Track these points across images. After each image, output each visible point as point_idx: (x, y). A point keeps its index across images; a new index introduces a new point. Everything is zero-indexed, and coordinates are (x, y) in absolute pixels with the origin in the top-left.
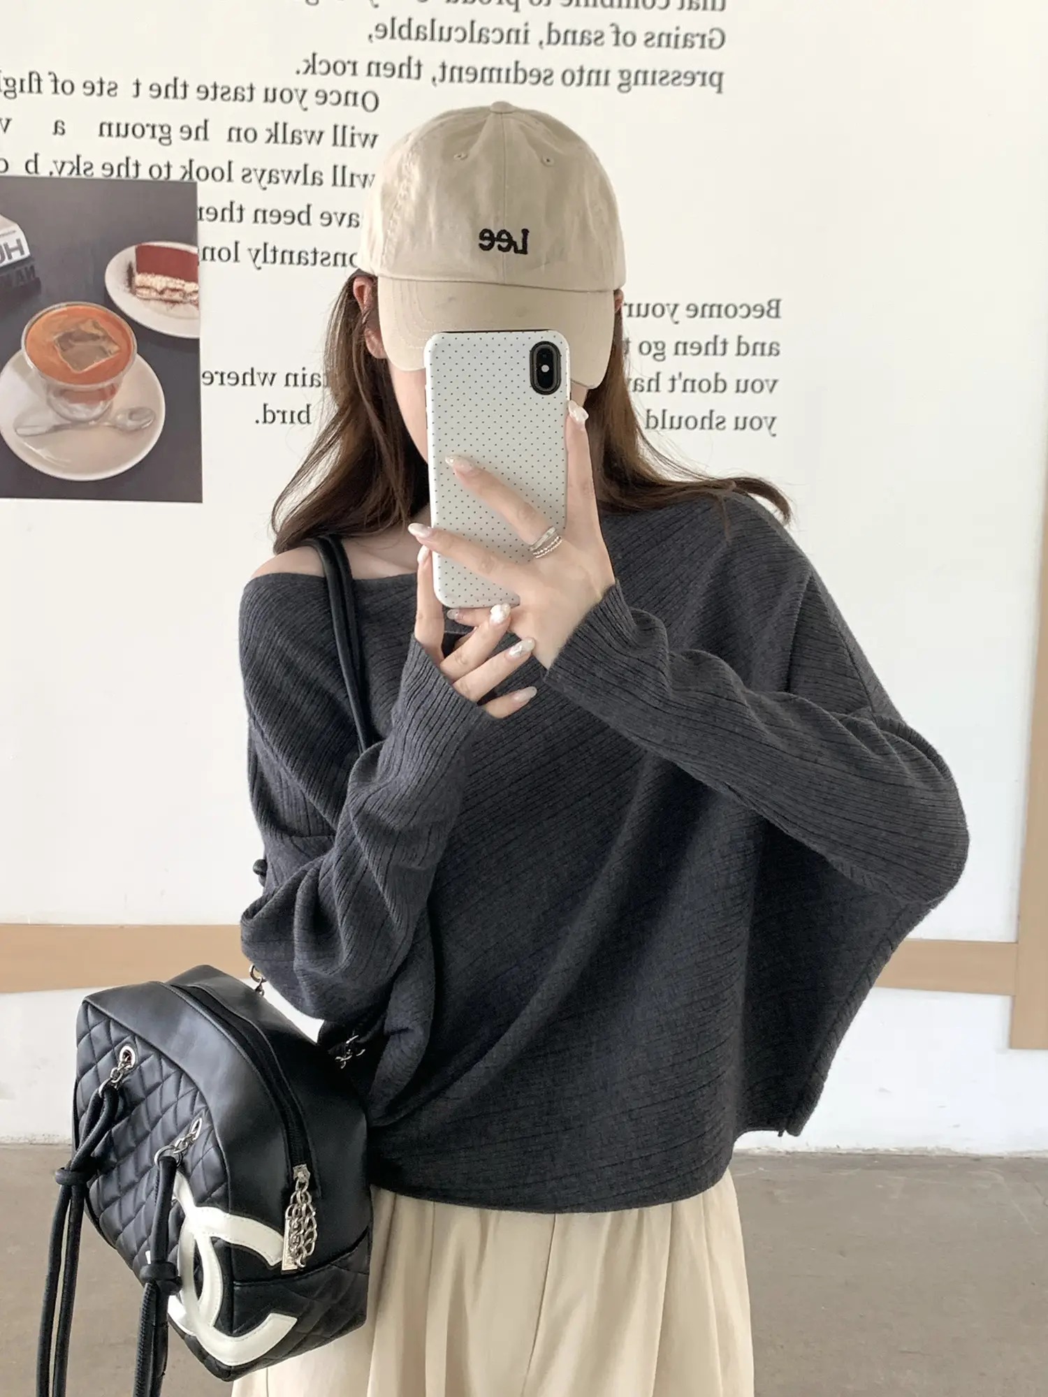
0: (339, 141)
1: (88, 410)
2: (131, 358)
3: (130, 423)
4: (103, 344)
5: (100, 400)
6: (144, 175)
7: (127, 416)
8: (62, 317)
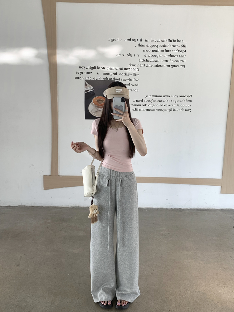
0: (134, 75)
1: (101, 109)
4: (103, 101)
6: (109, 80)
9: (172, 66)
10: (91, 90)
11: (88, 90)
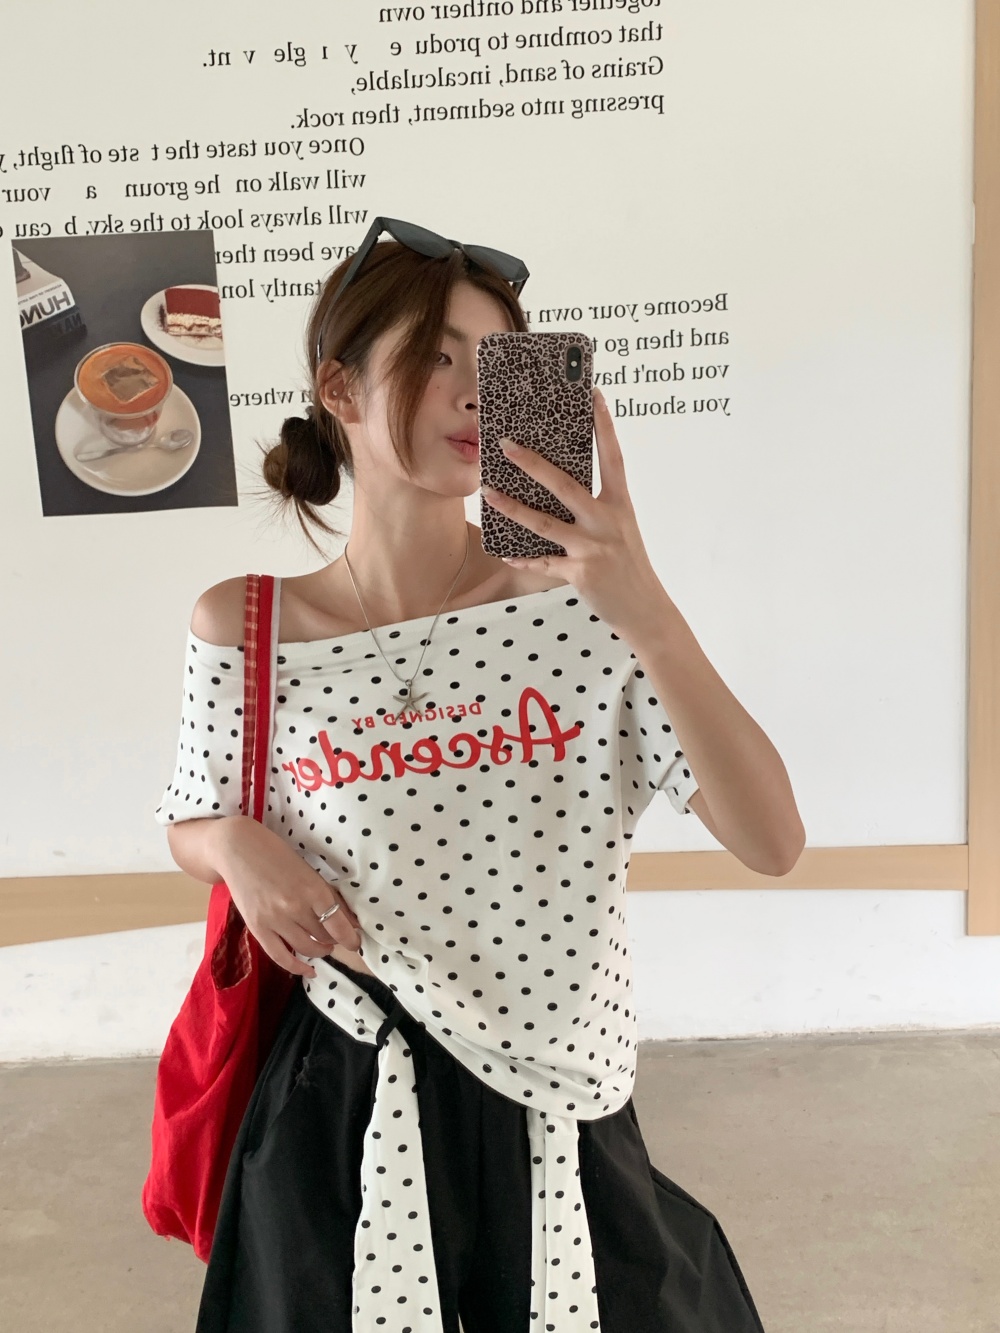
0: (333, 184)
1: (135, 435)
2: (168, 387)
3: (172, 444)
4: (144, 377)
5: (144, 427)
7: (169, 438)
8: (109, 355)
9: (580, 109)
10: (58, 303)
11: (40, 304)
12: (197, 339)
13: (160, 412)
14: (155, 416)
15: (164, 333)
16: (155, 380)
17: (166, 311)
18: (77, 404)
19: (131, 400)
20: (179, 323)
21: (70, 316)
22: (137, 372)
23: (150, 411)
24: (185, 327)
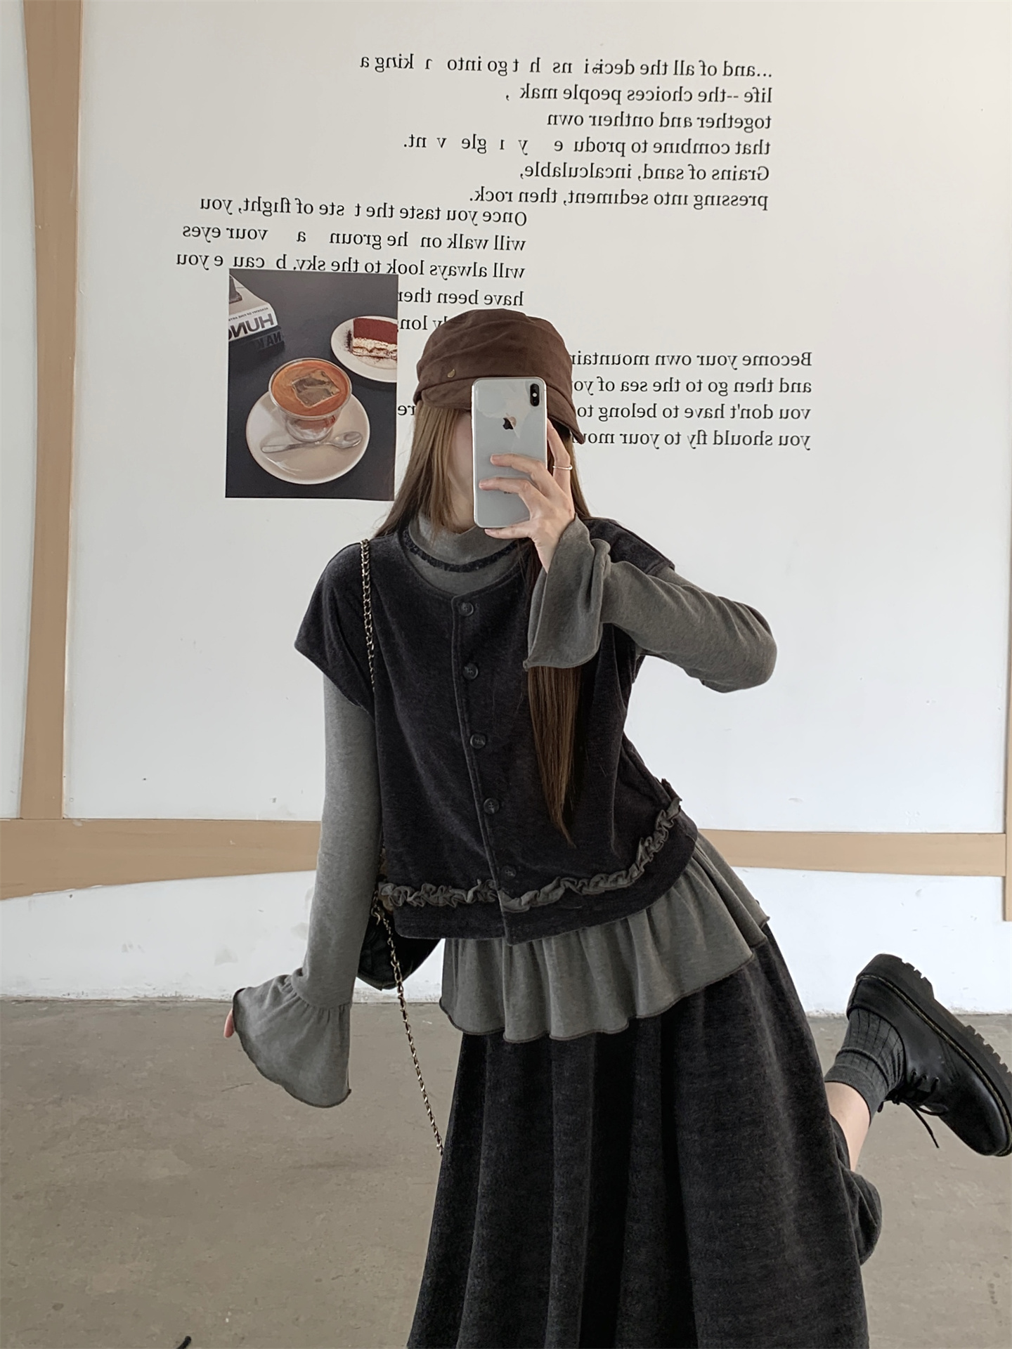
0: (499, 247)
1: (315, 434)
2: (347, 397)
3: (345, 443)
4: (328, 387)
5: (324, 427)
6: (361, 270)
7: (343, 438)
8: (301, 368)
9: (700, 202)
10: (263, 322)
11: (247, 322)
12: (376, 360)
13: (338, 415)
14: (333, 420)
15: (349, 353)
16: (337, 390)
17: (352, 336)
18: (269, 406)
19: (314, 406)
20: (362, 346)
21: (271, 334)
22: (323, 383)
23: (329, 415)
24: (367, 350)
